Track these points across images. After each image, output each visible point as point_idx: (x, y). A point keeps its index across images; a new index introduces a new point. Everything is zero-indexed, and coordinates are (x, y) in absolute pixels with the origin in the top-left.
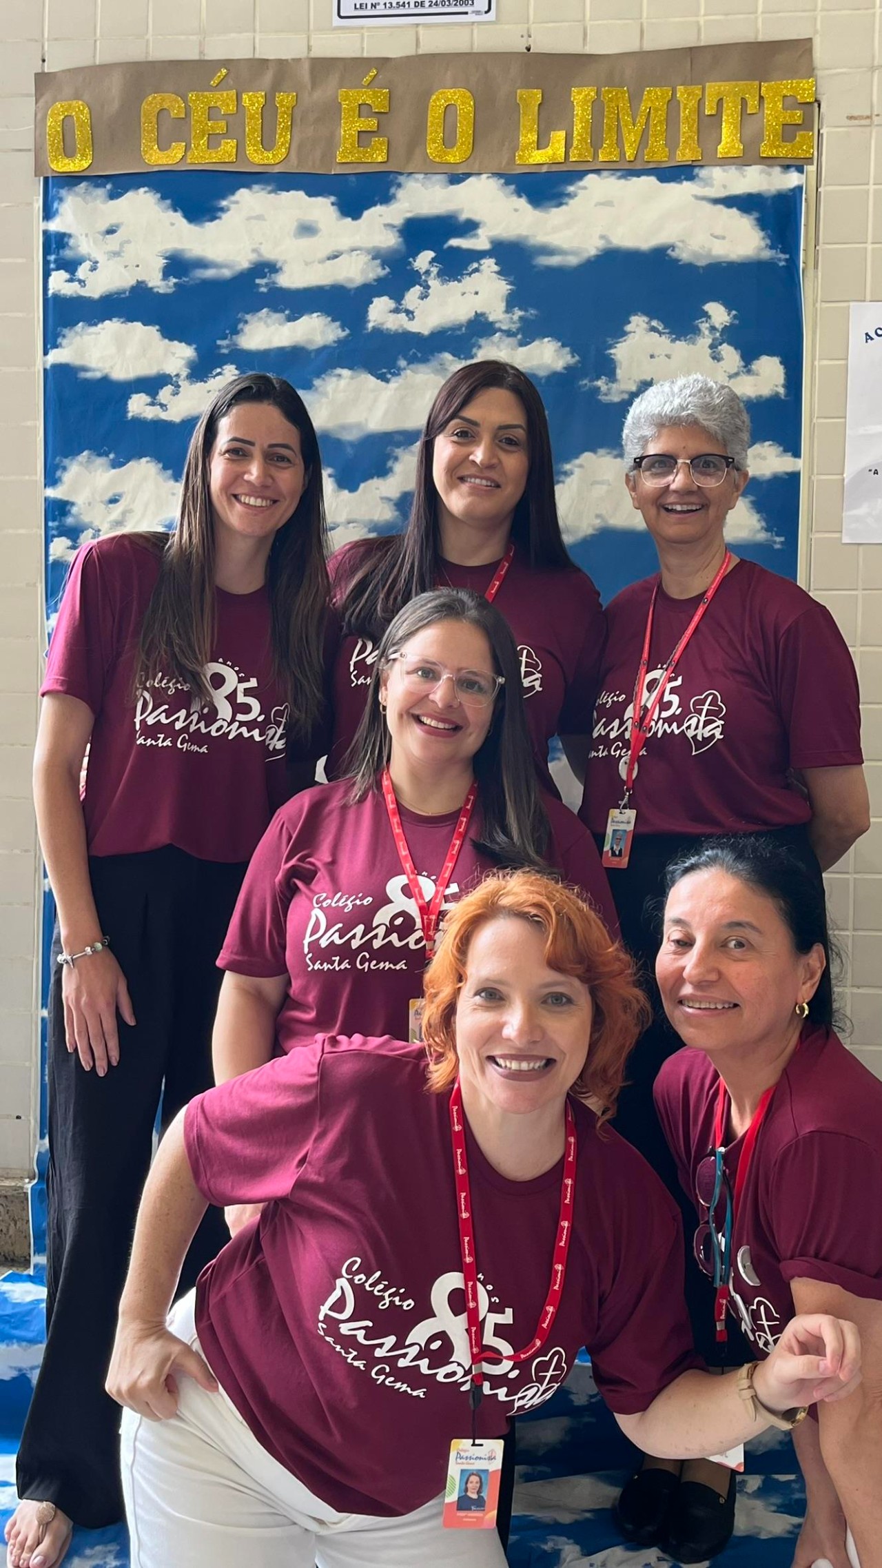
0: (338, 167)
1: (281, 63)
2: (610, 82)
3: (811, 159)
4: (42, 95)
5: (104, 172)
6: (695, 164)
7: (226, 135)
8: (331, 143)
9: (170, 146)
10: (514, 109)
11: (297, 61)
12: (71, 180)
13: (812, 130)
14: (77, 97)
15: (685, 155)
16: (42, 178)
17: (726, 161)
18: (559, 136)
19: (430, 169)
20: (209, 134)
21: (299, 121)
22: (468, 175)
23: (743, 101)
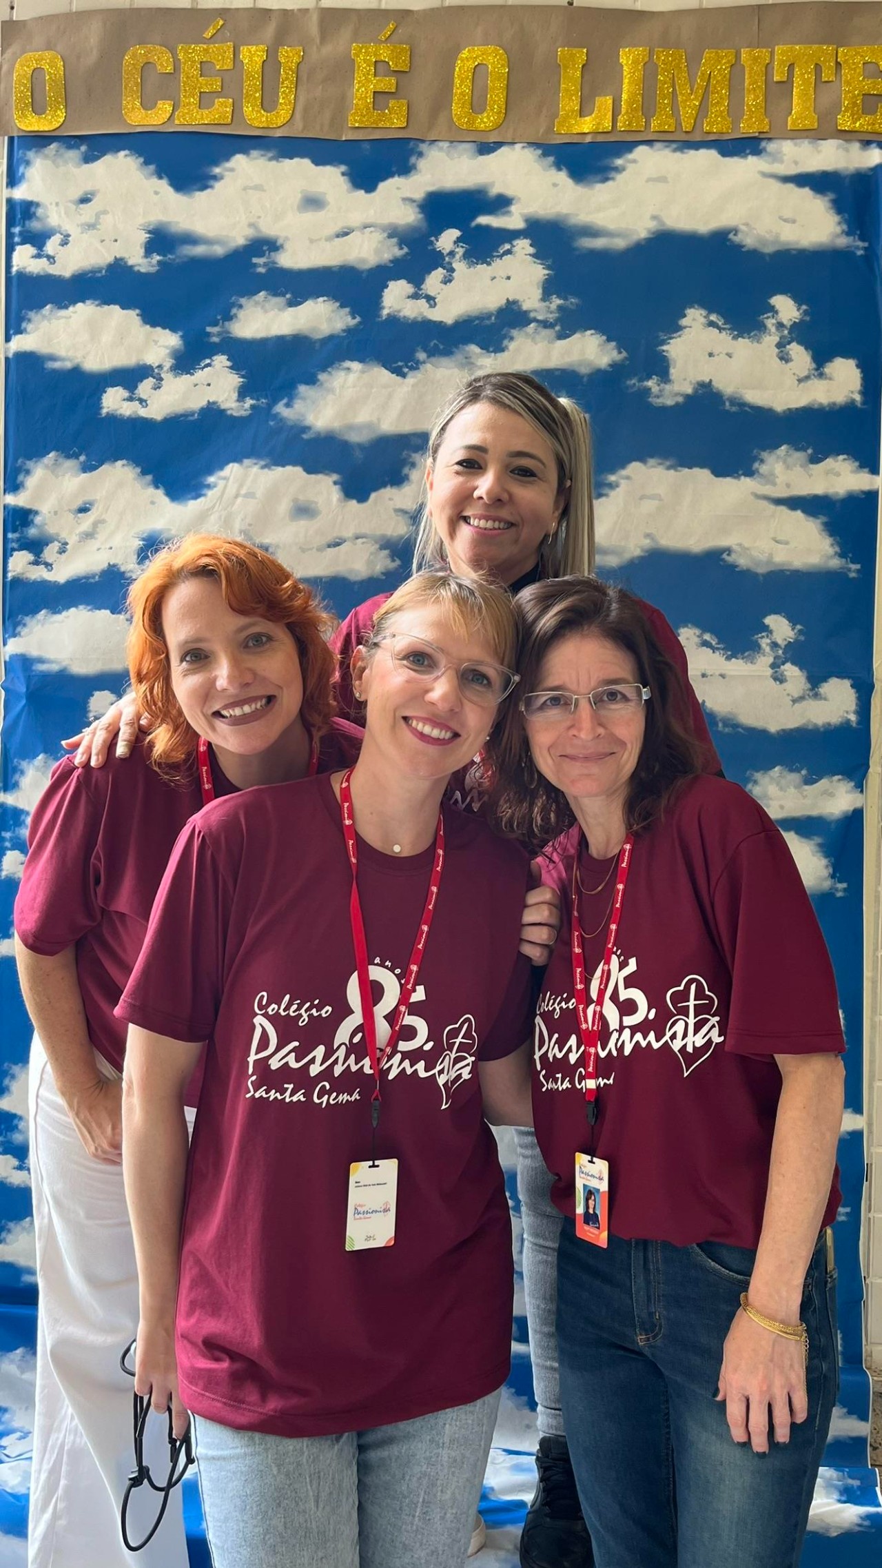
0: (350, 132)
1: (285, 13)
2: (665, 44)
4: (9, 45)
5: (76, 131)
6: (761, 136)
7: (219, 94)
8: (341, 104)
9: (156, 104)
10: (554, 70)
11: (305, 11)
12: (40, 141)
14: (49, 47)
15: (748, 127)
16: (6, 138)
17: (797, 134)
18: (604, 103)
19: (456, 138)
20: (201, 93)
21: (305, 79)
22: (499, 145)
23: (818, 69)
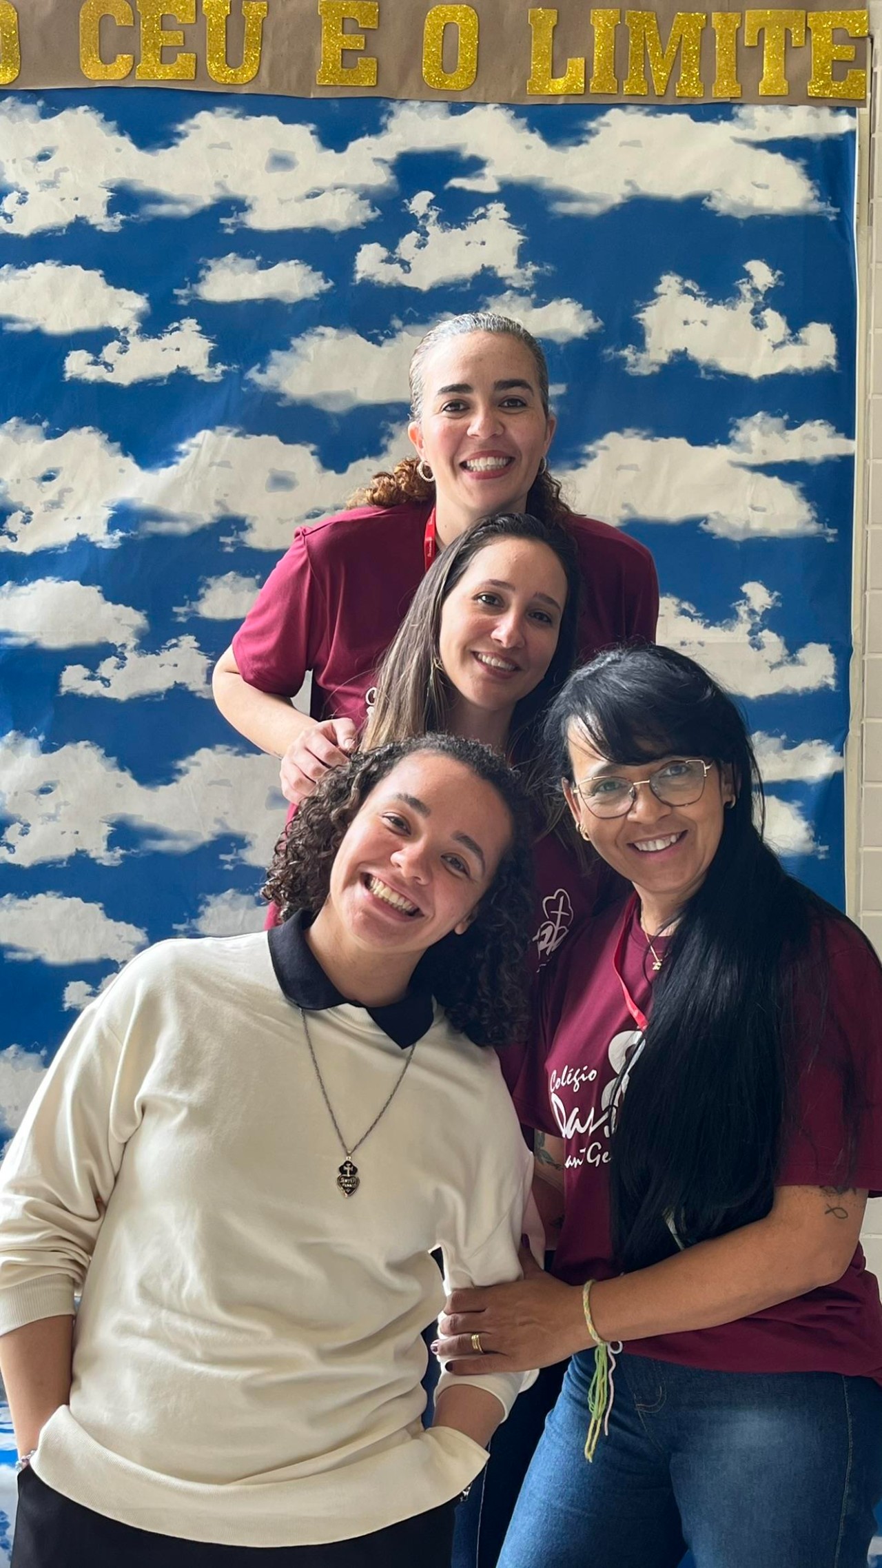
0: (318, 90)
2: (636, 6)
3: (864, 100)
5: (32, 85)
6: (734, 101)
7: (182, 49)
8: (309, 60)
9: (115, 58)
10: (525, 33)
13: (864, 67)
15: (723, 90)
17: (768, 100)
18: (576, 64)
19: (427, 96)
20: (162, 47)
21: (270, 35)
22: (472, 105)
23: (788, 33)
